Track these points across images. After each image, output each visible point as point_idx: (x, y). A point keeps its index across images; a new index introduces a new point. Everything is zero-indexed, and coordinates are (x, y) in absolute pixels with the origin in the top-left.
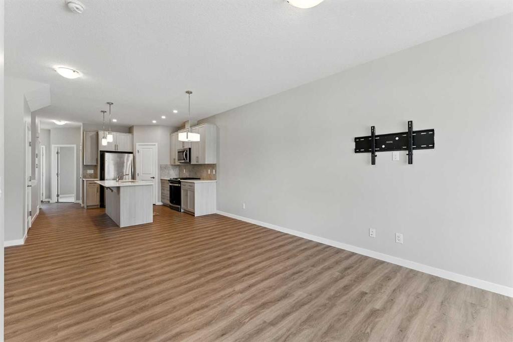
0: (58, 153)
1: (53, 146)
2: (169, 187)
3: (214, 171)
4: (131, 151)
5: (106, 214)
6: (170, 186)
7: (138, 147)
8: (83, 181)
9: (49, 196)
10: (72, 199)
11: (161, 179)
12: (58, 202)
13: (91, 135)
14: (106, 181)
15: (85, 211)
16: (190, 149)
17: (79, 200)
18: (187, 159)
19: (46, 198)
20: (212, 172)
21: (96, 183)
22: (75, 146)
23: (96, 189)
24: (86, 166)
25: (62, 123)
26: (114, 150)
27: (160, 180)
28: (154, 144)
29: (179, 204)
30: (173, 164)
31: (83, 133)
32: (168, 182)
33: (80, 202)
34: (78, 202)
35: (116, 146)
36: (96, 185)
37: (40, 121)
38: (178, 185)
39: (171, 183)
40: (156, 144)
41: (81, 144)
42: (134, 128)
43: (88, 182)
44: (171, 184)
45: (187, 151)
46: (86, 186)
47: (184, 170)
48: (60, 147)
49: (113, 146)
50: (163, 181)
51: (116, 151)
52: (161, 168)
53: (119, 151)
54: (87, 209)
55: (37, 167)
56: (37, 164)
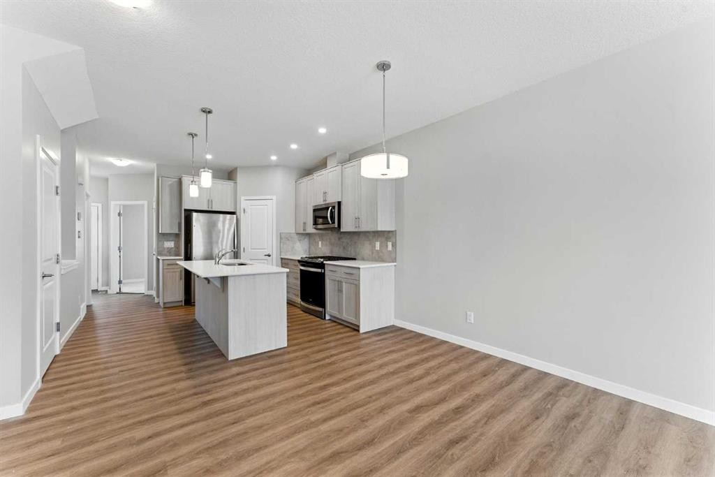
0: (119, 214)
1: (113, 203)
2: (299, 272)
3: (390, 244)
4: (232, 211)
5: (195, 320)
6: (301, 270)
7: (244, 203)
8: (158, 260)
9: (108, 283)
10: (141, 288)
11: (282, 259)
12: (120, 293)
13: (170, 183)
14: (194, 262)
15: (161, 311)
16: (339, 203)
17: (152, 289)
18: (333, 223)
19: (103, 286)
20: (384, 245)
21: (177, 264)
22: (146, 203)
23: (178, 274)
24: (163, 234)
25: (124, 163)
26: (207, 209)
27: (280, 260)
28: (269, 197)
29: (323, 305)
30: (302, 232)
31: (158, 180)
32: (297, 263)
33: (154, 293)
34: (150, 292)
35: (210, 202)
36: (176, 267)
37: (90, 161)
38: (319, 270)
39: (302, 265)
40: (274, 198)
41: (155, 199)
42: (238, 170)
43: (166, 262)
44: (302, 268)
45: (334, 207)
46: (163, 269)
47: (320, 243)
48: (124, 206)
49: (205, 201)
50: (286, 261)
51: (210, 209)
52: (281, 238)
53: (214, 209)
54: (164, 308)
55: (79, 237)
56: (79, 232)
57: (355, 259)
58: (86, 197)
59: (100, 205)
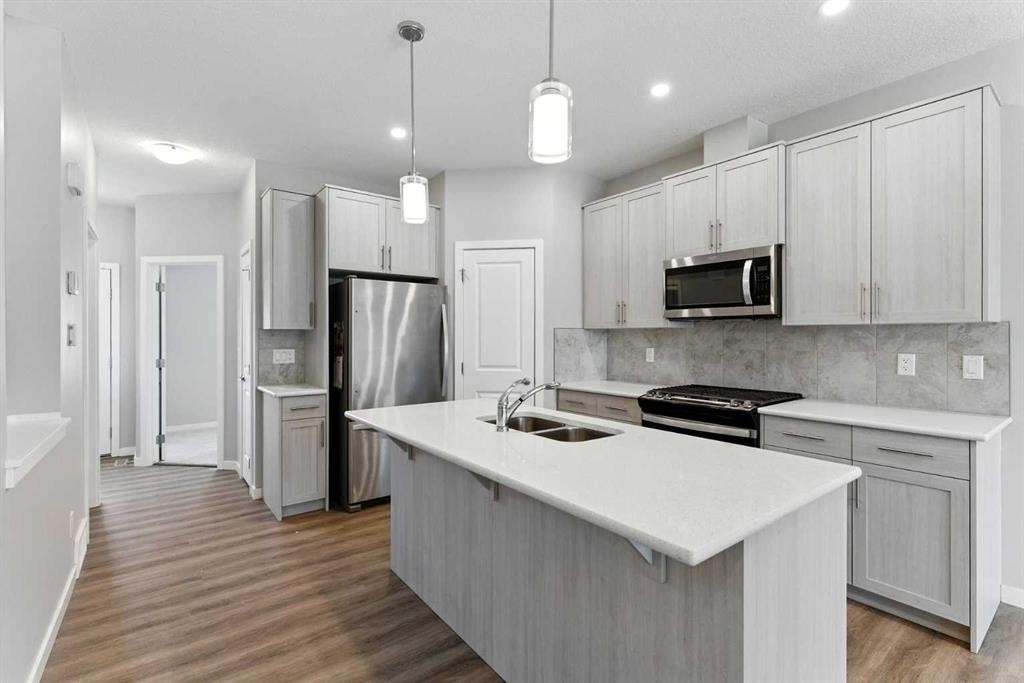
0: (159, 287)
1: (144, 261)
3: (973, 362)
4: (433, 275)
7: (462, 258)
8: (260, 394)
12: (159, 463)
13: (292, 204)
15: (275, 526)
16: (780, 250)
19: (121, 447)
22: (219, 260)
24: (272, 332)
26: (379, 271)
28: (529, 243)
30: (610, 326)
31: (260, 198)
34: (228, 465)
35: (386, 252)
40: (539, 243)
43: (282, 403)
47: (650, 352)
48: (169, 268)
49: (376, 252)
51: (386, 271)
52: (556, 340)
53: (395, 271)
54: (285, 519)
55: (70, 343)
56: (70, 328)
57: (797, 397)
58: (87, 241)
59: (115, 267)
